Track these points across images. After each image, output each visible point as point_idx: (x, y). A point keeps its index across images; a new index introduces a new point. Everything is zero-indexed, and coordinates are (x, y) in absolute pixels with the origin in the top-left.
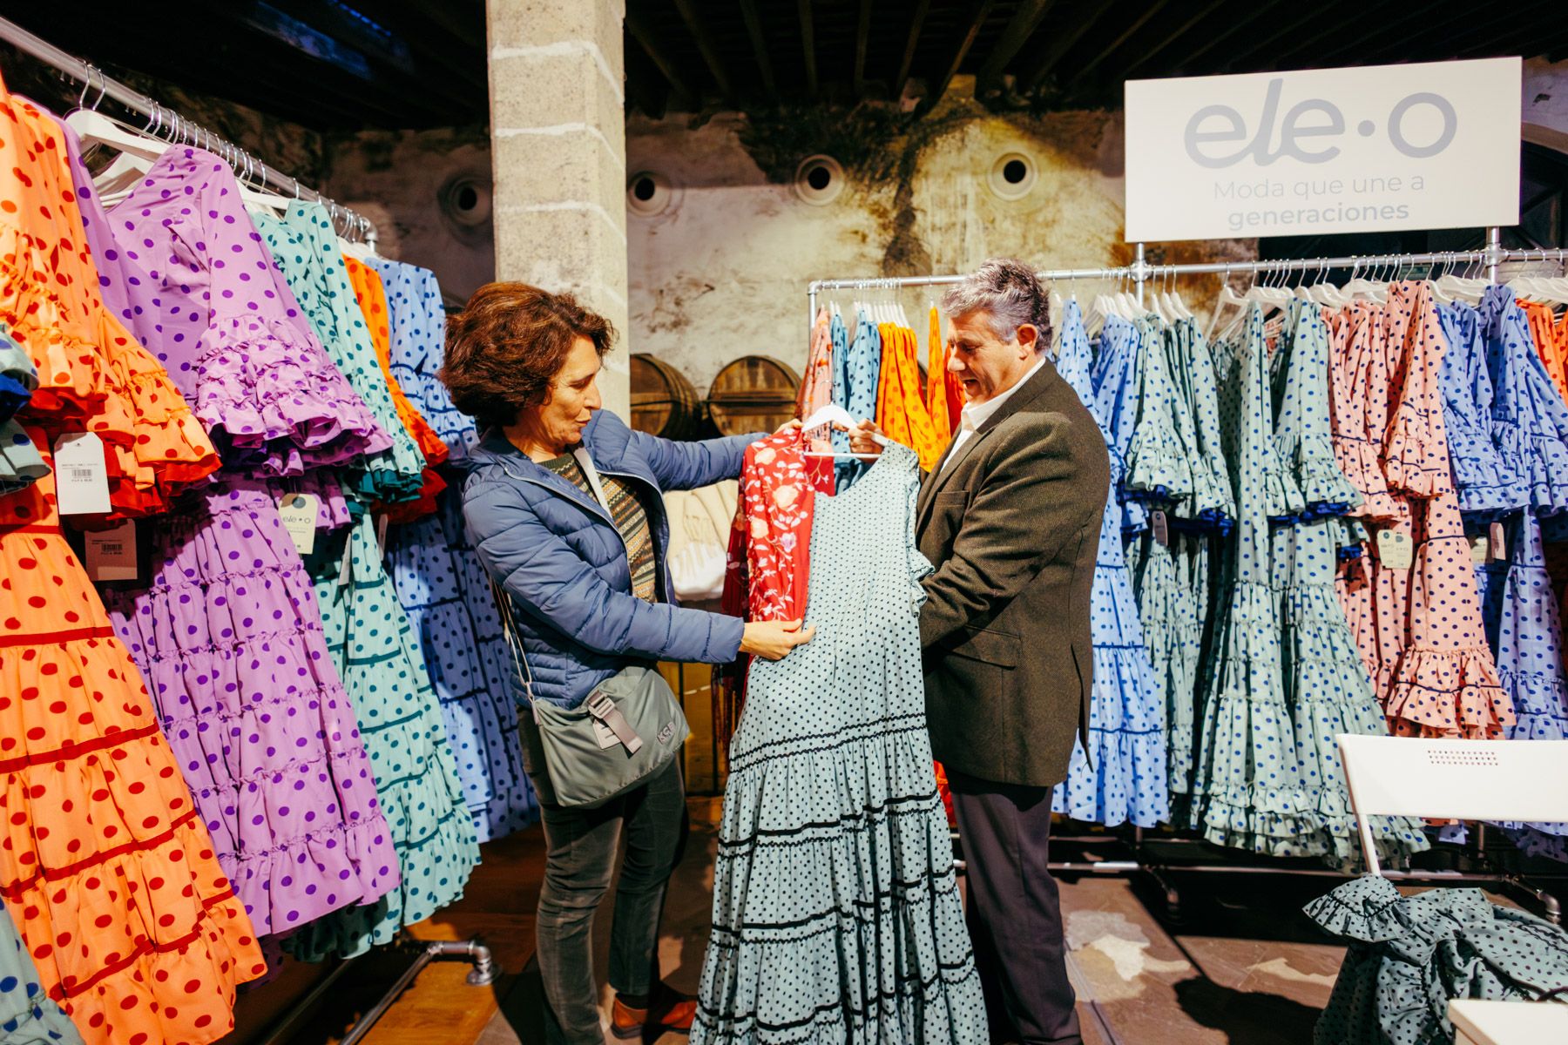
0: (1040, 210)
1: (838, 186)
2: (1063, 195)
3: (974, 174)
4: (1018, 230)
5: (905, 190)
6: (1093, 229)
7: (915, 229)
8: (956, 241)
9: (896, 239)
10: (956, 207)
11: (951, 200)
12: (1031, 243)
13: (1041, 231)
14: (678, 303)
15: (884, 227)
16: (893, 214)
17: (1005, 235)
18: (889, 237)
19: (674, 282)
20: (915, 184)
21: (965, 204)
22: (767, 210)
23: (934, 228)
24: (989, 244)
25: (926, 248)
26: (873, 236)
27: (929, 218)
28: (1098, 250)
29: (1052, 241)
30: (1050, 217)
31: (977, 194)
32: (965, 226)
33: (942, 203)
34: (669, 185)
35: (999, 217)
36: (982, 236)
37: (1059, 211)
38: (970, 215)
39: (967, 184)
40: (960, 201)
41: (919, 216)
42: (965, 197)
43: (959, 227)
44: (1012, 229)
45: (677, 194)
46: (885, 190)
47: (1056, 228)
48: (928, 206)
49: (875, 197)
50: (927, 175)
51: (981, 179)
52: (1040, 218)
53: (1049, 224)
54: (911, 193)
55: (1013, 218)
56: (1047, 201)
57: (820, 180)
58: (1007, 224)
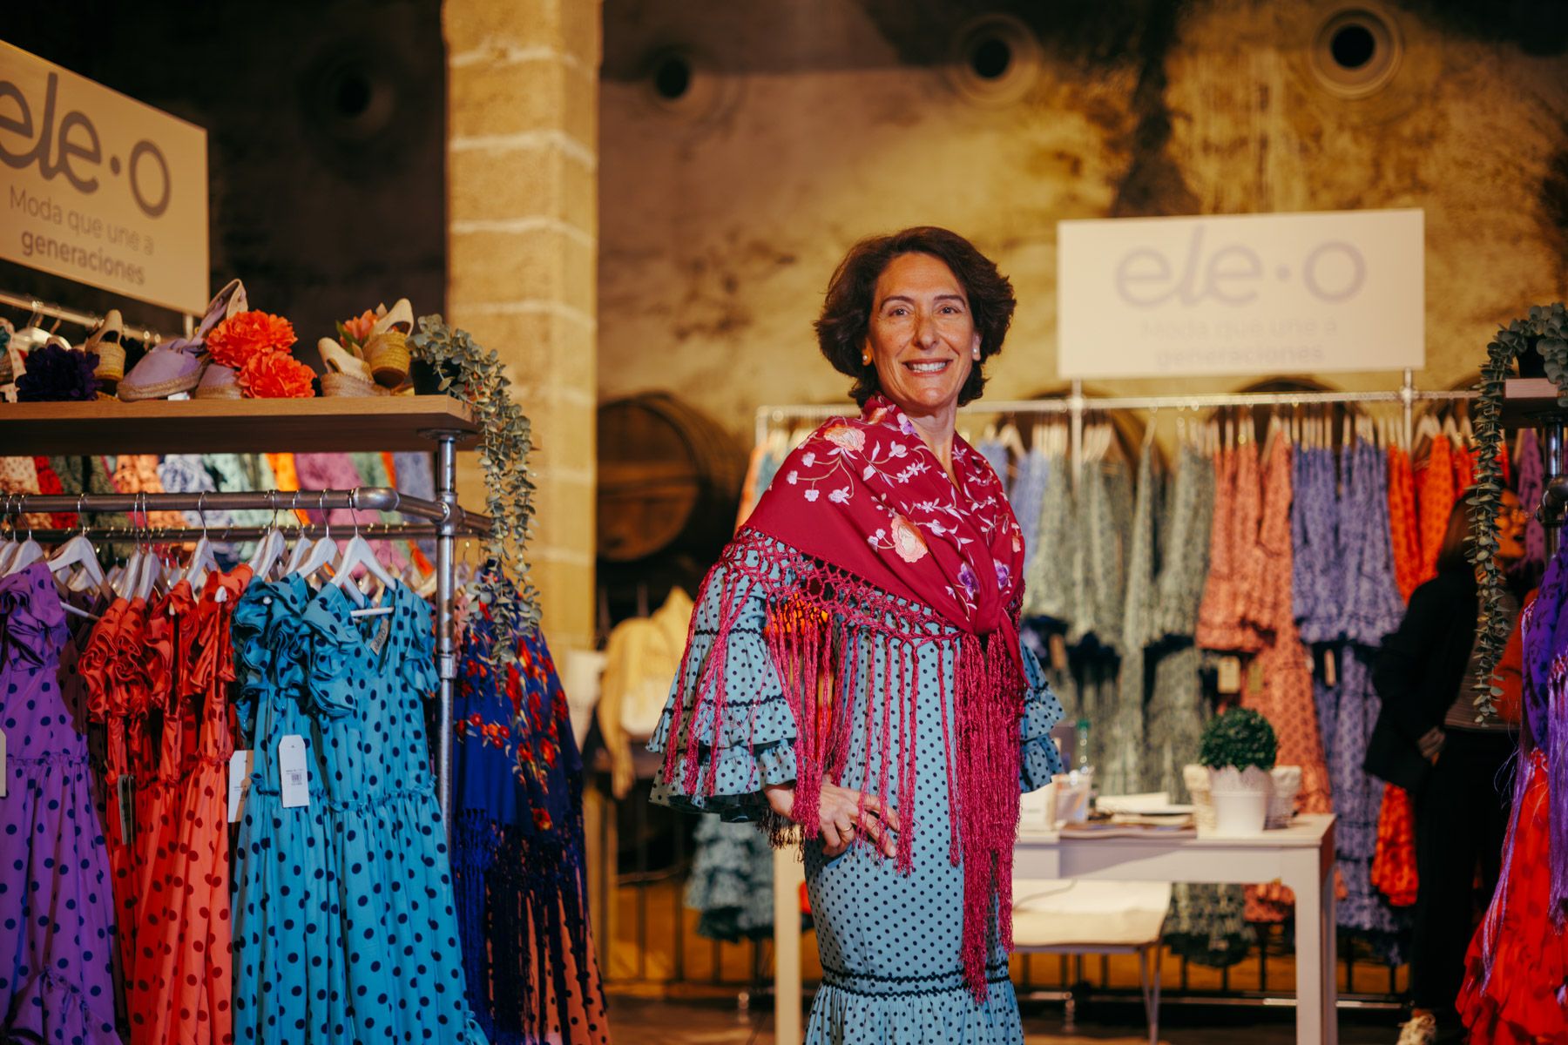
0: (1405, 115)
1: (1025, 74)
2: (1449, 88)
3: (1282, 48)
4: (1365, 151)
5: (1154, 78)
6: (1506, 151)
7: (1173, 149)
8: (1248, 172)
9: (1136, 169)
10: (1247, 107)
11: (1239, 95)
12: (1390, 177)
13: (1407, 154)
14: (730, 285)
15: (1113, 146)
16: (1131, 123)
17: (1340, 161)
18: (1121, 165)
19: (723, 248)
20: (1171, 66)
21: (1264, 104)
22: (899, 114)
23: (1207, 147)
24: (1310, 177)
25: (1193, 185)
26: (1093, 164)
27: (1198, 130)
28: (1516, 190)
29: (1429, 171)
30: (1424, 127)
31: (1288, 86)
32: (1264, 143)
33: (1222, 101)
34: (718, 67)
35: (1329, 126)
36: (1297, 162)
37: (1442, 116)
38: (1274, 123)
39: (1269, 66)
40: (1255, 98)
41: (1179, 127)
42: (1264, 91)
43: (1253, 147)
44: (1353, 150)
45: (731, 86)
46: (1116, 78)
47: (1438, 149)
48: (1196, 106)
49: (1097, 90)
50: (1194, 50)
51: (1295, 58)
52: (1407, 130)
53: (1425, 140)
54: (1162, 83)
55: (1355, 130)
56: (1419, 97)
57: (992, 64)
58: (1344, 142)
